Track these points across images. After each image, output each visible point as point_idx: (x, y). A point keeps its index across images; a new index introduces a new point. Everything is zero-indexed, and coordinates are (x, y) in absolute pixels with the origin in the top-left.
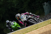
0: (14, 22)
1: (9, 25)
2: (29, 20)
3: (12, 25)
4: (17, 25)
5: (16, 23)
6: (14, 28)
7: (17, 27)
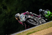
0: (48, 11)
1: (42, 14)
2: (28, 21)
3: (45, 14)
4: (51, 14)
5: (50, 12)
6: (47, 17)
7: (51, 16)
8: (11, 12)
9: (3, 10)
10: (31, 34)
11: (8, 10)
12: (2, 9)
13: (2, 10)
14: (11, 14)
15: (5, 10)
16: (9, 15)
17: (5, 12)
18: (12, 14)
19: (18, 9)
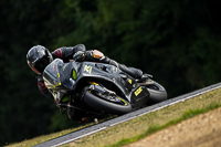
8: (114, 24)
9: (83, 16)
10: (201, 116)
11: (102, 16)
12: (78, 9)
13: (79, 14)
14: (114, 30)
15: (90, 13)
16: (105, 35)
17: (88, 25)
18: (119, 32)
19: (146, 13)
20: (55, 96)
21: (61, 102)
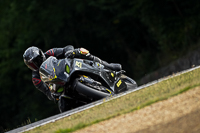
20: (51, 88)
21: (56, 92)
